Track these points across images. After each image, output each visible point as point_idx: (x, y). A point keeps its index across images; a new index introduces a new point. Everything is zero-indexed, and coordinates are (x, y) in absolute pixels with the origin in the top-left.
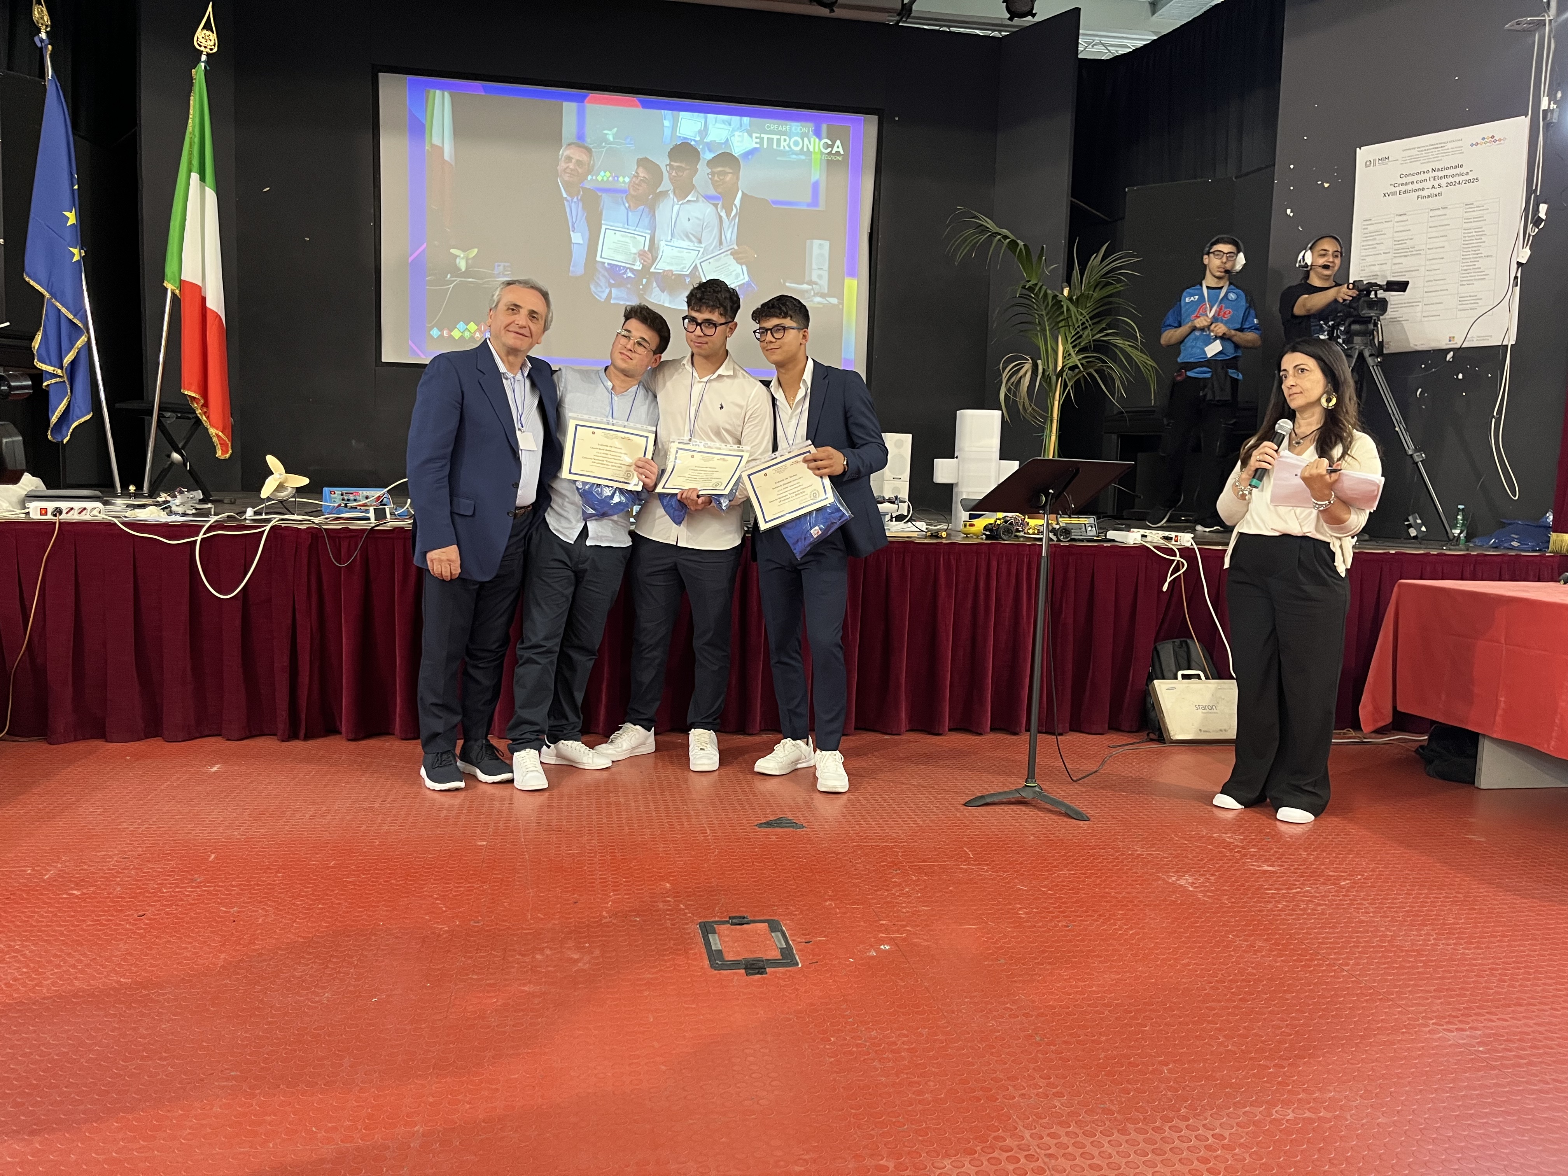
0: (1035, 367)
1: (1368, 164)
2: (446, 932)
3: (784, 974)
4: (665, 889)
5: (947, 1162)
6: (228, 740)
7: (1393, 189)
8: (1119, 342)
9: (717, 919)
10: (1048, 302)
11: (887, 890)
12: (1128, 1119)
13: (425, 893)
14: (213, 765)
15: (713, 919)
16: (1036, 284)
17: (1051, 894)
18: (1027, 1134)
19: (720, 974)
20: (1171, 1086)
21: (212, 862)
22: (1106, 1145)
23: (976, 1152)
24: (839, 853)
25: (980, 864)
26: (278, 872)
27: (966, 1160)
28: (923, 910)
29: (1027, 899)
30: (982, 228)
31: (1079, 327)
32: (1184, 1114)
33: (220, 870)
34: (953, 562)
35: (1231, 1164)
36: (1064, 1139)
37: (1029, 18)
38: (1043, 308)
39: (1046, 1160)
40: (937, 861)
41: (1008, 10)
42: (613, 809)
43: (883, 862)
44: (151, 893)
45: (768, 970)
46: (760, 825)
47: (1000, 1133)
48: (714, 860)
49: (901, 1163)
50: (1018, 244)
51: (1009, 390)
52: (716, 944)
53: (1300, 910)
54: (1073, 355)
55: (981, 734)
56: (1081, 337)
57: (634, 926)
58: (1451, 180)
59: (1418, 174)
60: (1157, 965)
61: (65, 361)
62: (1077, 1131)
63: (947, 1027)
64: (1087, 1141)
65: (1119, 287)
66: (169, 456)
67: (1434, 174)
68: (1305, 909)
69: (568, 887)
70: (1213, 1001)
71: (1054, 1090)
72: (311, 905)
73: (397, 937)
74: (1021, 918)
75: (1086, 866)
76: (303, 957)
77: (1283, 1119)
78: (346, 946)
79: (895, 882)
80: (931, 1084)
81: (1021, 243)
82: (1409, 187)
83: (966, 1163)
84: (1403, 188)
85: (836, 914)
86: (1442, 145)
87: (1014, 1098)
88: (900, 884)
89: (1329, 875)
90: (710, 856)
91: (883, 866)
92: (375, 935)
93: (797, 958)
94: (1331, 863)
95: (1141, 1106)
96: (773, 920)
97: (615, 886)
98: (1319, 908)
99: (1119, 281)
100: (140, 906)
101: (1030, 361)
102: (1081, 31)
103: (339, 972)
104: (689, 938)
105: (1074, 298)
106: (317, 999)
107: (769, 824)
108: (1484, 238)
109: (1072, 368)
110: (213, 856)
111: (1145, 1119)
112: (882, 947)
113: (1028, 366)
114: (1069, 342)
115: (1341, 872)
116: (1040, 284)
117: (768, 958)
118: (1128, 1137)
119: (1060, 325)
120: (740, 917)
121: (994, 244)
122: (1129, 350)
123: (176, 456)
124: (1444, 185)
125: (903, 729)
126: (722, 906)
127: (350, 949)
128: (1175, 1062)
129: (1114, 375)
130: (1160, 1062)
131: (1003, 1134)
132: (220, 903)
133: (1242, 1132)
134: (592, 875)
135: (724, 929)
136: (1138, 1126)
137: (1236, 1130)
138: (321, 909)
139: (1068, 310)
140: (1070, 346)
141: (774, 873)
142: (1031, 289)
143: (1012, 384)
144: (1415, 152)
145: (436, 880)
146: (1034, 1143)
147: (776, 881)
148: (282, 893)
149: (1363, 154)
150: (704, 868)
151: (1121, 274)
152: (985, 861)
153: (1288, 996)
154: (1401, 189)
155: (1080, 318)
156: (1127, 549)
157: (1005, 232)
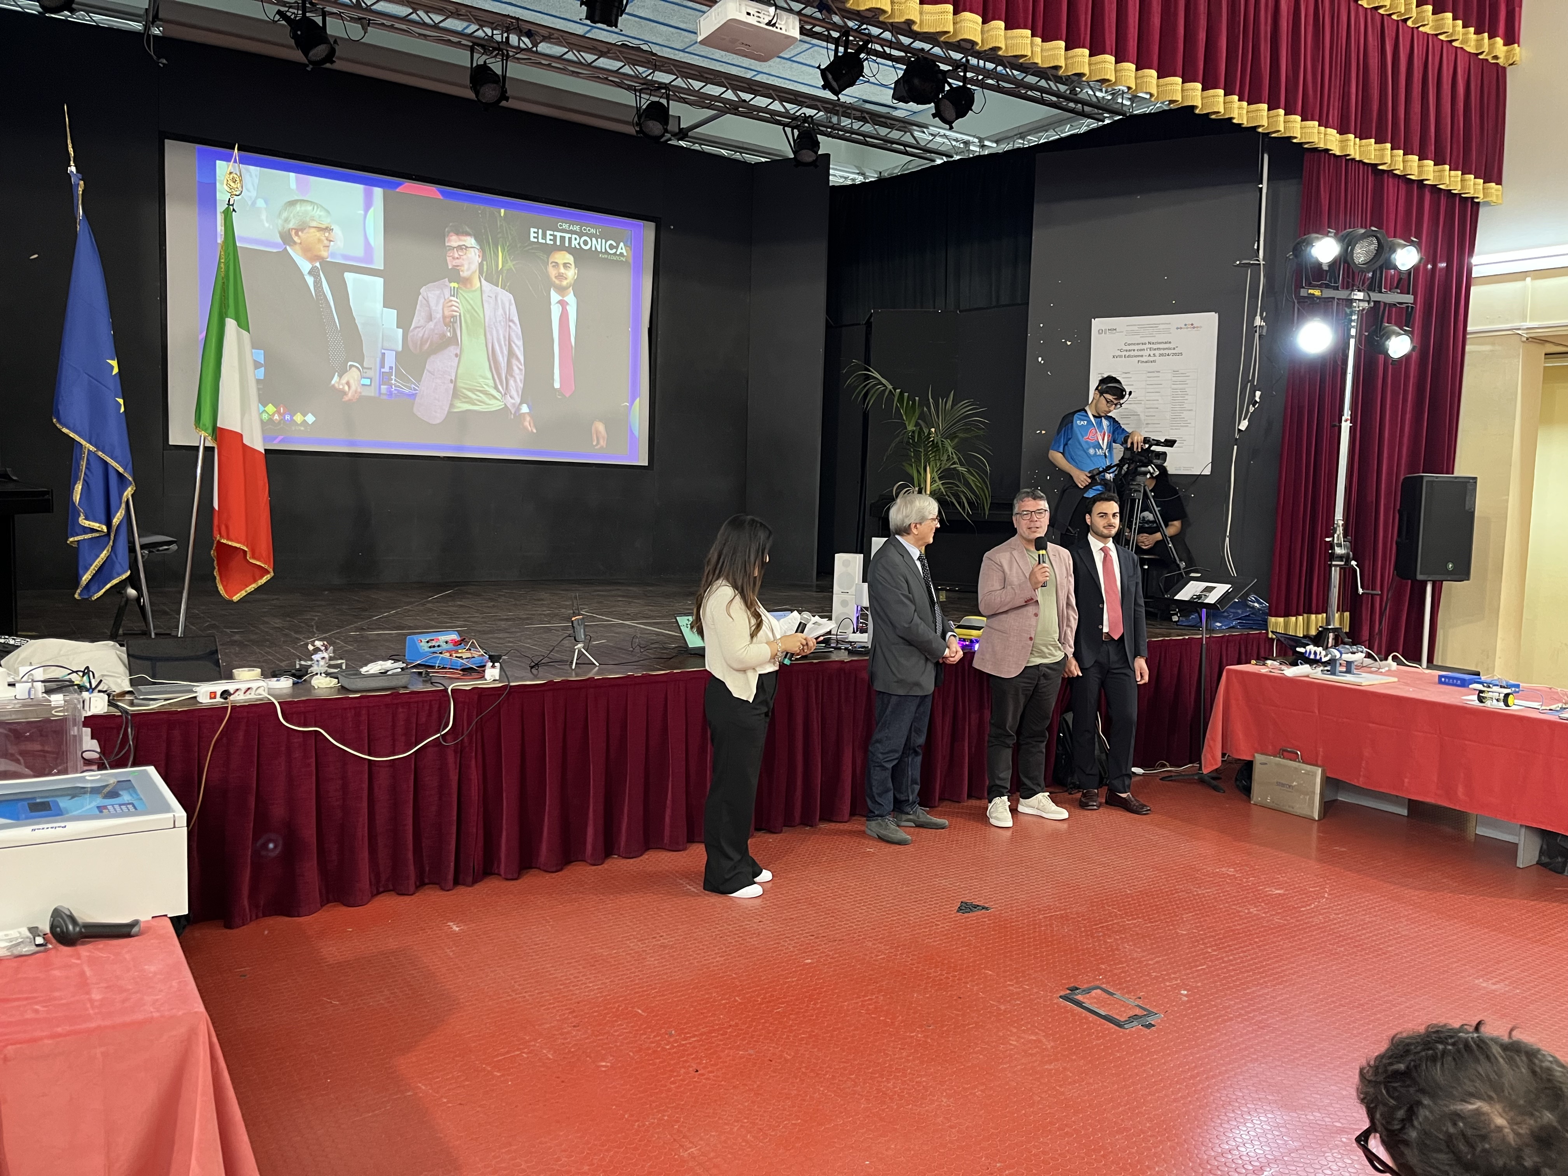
1: (1100, 332)
7: (1119, 353)
19: (1130, 1031)
54: (937, 480)
58: (1162, 352)
59: (1138, 344)
61: (115, 520)
67: (1151, 346)
82: (1132, 353)
84: (1127, 354)
86: (1155, 326)
108: (1187, 397)
124: (1157, 355)
144: (1136, 328)
149: (1097, 324)
154: (1126, 353)
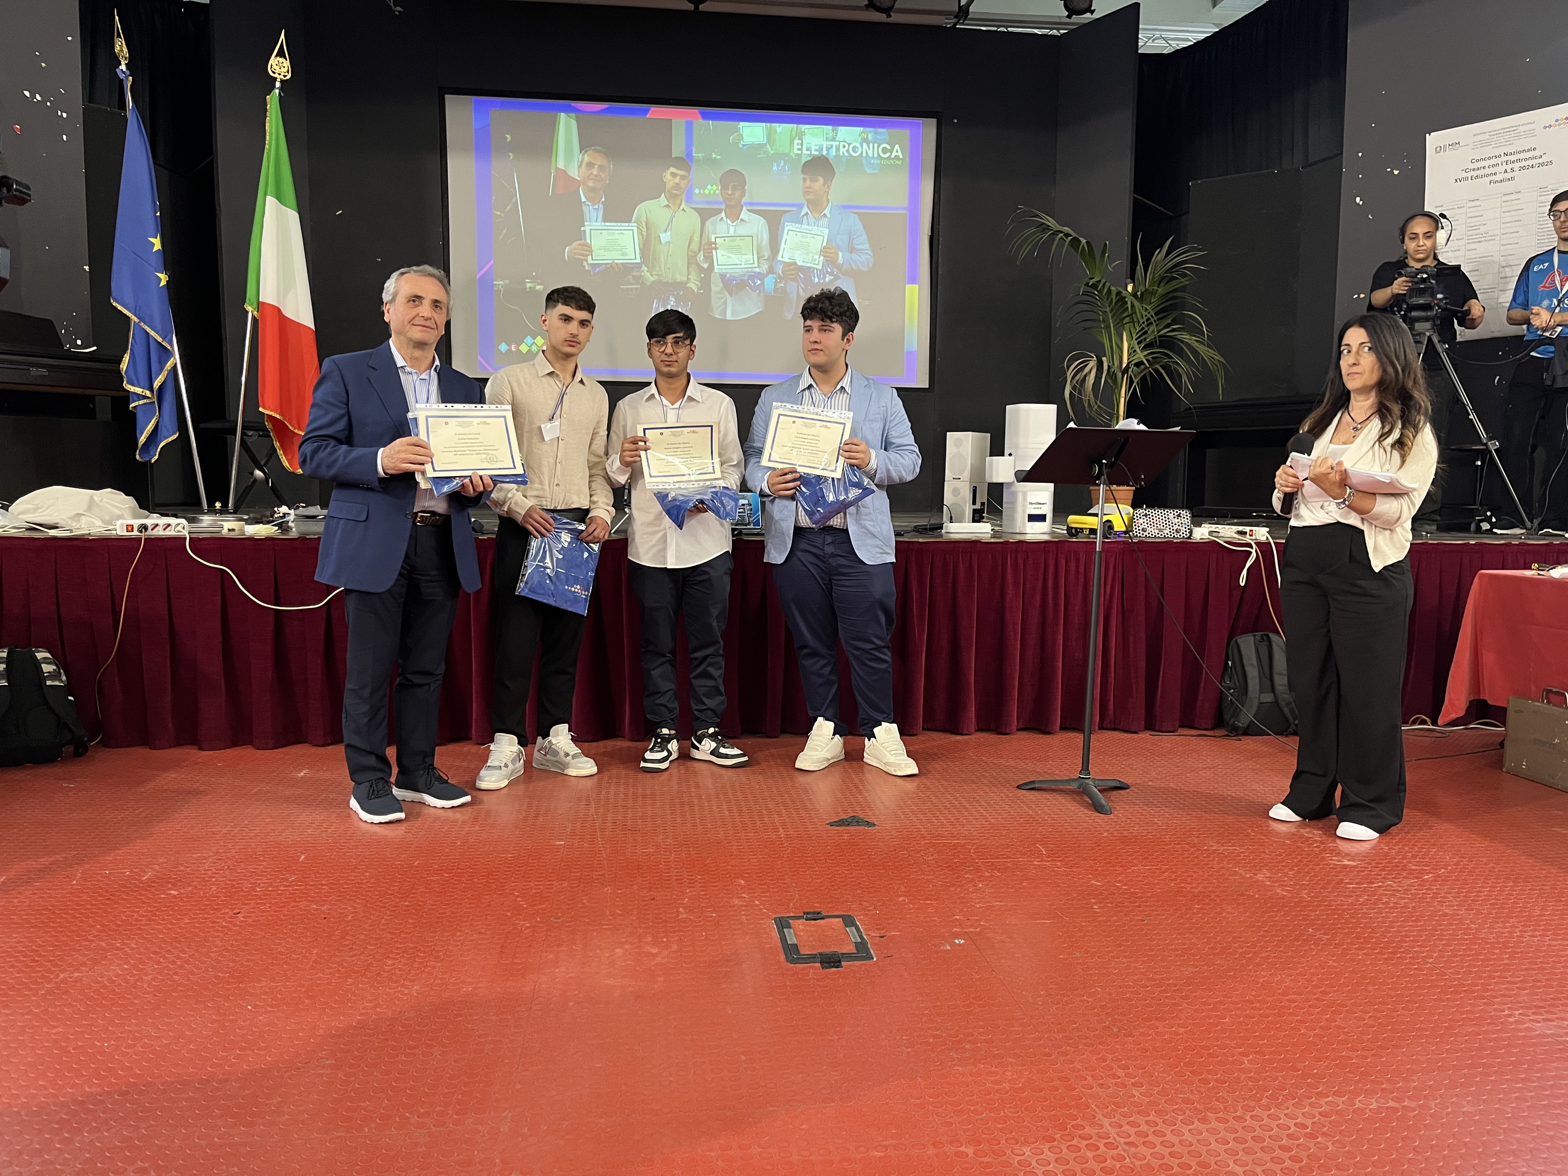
0: (1100, 364)
2: (527, 928)
3: (860, 967)
4: (739, 885)
5: (1027, 1150)
6: (315, 746)
7: (1464, 175)
8: (1186, 337)
9: (792, 914)
10: (1112, 299)
11: (960, 886)
12: (1208, 1109)
13: (507, 891)
14: (301, 770)
15: (788, 915)
16: (1100, 281)
17: (1125, 889)
18: (1106, 1123)
19: (796, 967)
20: (1251, 1077)
21: (303, 862)
22: (1187, 1133)
23: (1054, 1140)
24: (912, 850)
25: (1053, 861)
26: (366, 871)
27: (1046, 1147)
28: (997, 905)
29: (1101, 894)
30: (1044, 226)
31: (1143, 323)
32: (1265, 1104)
33: (310, 870)
34: (1021, 561)
35: (1313, 1152)
36: (1144, 1128)
37: (1088, 15)
38: (1107, 305)
39: (1126, 1148)
40: (1010, 858)
41: (1066, 7)
42: (686, 808)
43: (955, 858)
44: (245, 892)
45: (843, 963)
46: (831, 824)
47: (1079, 1121)
48: (787, 857)
49: (979, 1150)
50: (1080, 242)
51: (1074, 388)
52: (791, 939)
53: (1382, 903)
54: (1138, 350)
55: (1050, 733)
56: (1146, 332)
57: (711, 921)
58: (1524, 163)
59: (1491, 158)
60: (1236, 959)
61: (155, 385)
62: (1157, 1120)
63: (1023, 1019)
64: (1168, 1130)
65: (1184, 281)
66: (252, 473)
67: (1508, 158)
68: (1387, 903)
69: (645, 884)
70: (1293, 994)
71: (1133, 1080)
72: (398, 903)
73: (480, 933)
74: (1096, 913)
75: (1161, 861)
76: (392, 952)
77: (1366, 1109)
78: (432, 942)
79: (968, 878)
80: (1009, 1073)
81: (1084, 241)
82: (1482, 172)
83: (1046, 1150)
84: (1475, 174)
85: (910, 909)
86: (1513, 129)
87: (1092, 1088)
88: (973, 880)
89: (1412, 870)
90: (784, 854)
91: (956, 863)
92: (460, 931)
93: (872, 952)
94: (1414, 857)
95: (1222, 1097)
96: (849, 916)
97: (691, 883)
98: (1402, 902)
99: (1184, 275)
100: (236, 904)
101: (1095, 358)
102: (1141, 26)
103: (426, 966)
104: (766, 933)
105: (1139, 293)
106: (407, 991)
107: (841, 823)
109: (1138, 364)
110: (303, 857)
111: (1225, 1108)
112: (956, 941)
113: (1092, 364)
114: (1135, 338)
115: (1426, 866)
116: (1103, 281)
117: (843, 952)
118: (1208, 1126)
119: (1125, 321)
120: (814, 913)
121: (1056, 242)
122: (1196, 345)
123: (258, 473)
124: (1516, 169)
125: (973, 730)
126: (796, 902)
127: (435, 945)
128: (1256, 1053)
129: (1180, 370)
130: (1240, 1053)
131: (1081, 1123)
132: (313, 901)
133: (1325, 1121)
134: (668, 873)
135: (800, 924)
136: (1218, 1115)
137: (1319, 1119)
138: (407, 906)
139: (1133, 306)
140: (1136, 342)
141: (847, 870)
142: (1095, 286)
143: (1077, 383)
144: (1489, 136)
145: (517, 878)
146: (1113, 1131)
147: (850, 878)
148: (370, 891)
149: (1433, 140)
150: (778, 865)
151: (1185, 268)
152: (1059, 857)
153: (1370, 988)
154: (1473, 174)
155: (1144, 313)
156: (1196, 545)
157: (1067, 229)
